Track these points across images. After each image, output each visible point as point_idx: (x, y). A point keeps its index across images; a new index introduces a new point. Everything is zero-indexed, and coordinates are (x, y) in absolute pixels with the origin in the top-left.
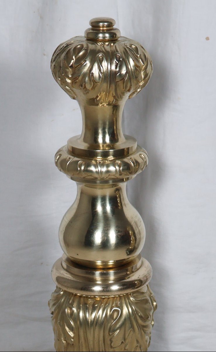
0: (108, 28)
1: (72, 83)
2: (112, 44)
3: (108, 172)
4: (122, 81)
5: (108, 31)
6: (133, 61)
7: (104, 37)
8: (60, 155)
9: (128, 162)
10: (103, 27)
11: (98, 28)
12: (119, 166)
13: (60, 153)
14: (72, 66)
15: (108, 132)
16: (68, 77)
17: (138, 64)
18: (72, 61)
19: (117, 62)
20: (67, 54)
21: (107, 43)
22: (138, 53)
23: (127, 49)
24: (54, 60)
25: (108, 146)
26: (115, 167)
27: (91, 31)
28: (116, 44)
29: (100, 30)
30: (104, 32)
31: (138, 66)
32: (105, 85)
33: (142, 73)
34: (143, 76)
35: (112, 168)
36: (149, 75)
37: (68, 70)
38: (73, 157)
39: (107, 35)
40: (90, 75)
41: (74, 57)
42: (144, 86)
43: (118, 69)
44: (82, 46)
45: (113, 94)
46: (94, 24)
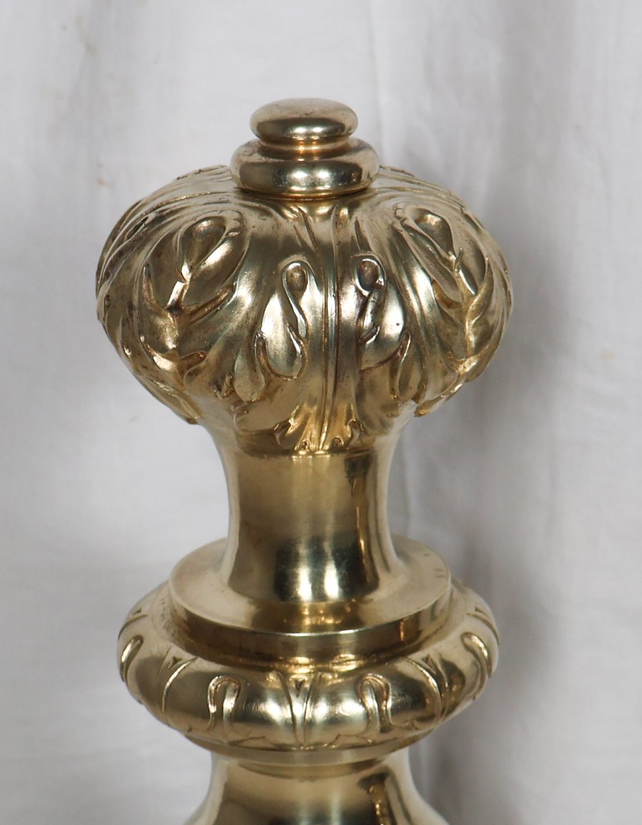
0: (328, 146)
1: (181, 371)
2: (345, 212)
3: (334, 721)
4: (386, 367)
5: (327, 159)
6: (433, 282)
7: (314, 183)
8: (139, 640)
9: (418, 677)
10: (308, 142)
11: (285, 148)
12: (380, 697)
13: (137, 629)
14: (176, 308)
15: (334, 554)
16: (163, 350)
17: (451, 294)
18: (179, 286)
19: (366, 293)
20: (157, 254)
21: (323, 209)
22: (449, 247)
23: (405, 234)
24: (107, 275)
25: (336, 610)
26: (363, 704)
27: (257, 158)
28: (358, 214)
29: (298, 154)
30: (310, 165)
31: (450, 304)
32: (315, 382)
33: (469, 325)
34: (472, 339)
35: (350, 708)
36: (496, 331)
37: (161, 322)
38: (191, 657)
39: (324, 175)
40: (250, 347)
41: (185, 270)
42: (476, 371)
43: (368, 321)
44: (220, 223)
45: (349, 415)
46: (270, 130)
